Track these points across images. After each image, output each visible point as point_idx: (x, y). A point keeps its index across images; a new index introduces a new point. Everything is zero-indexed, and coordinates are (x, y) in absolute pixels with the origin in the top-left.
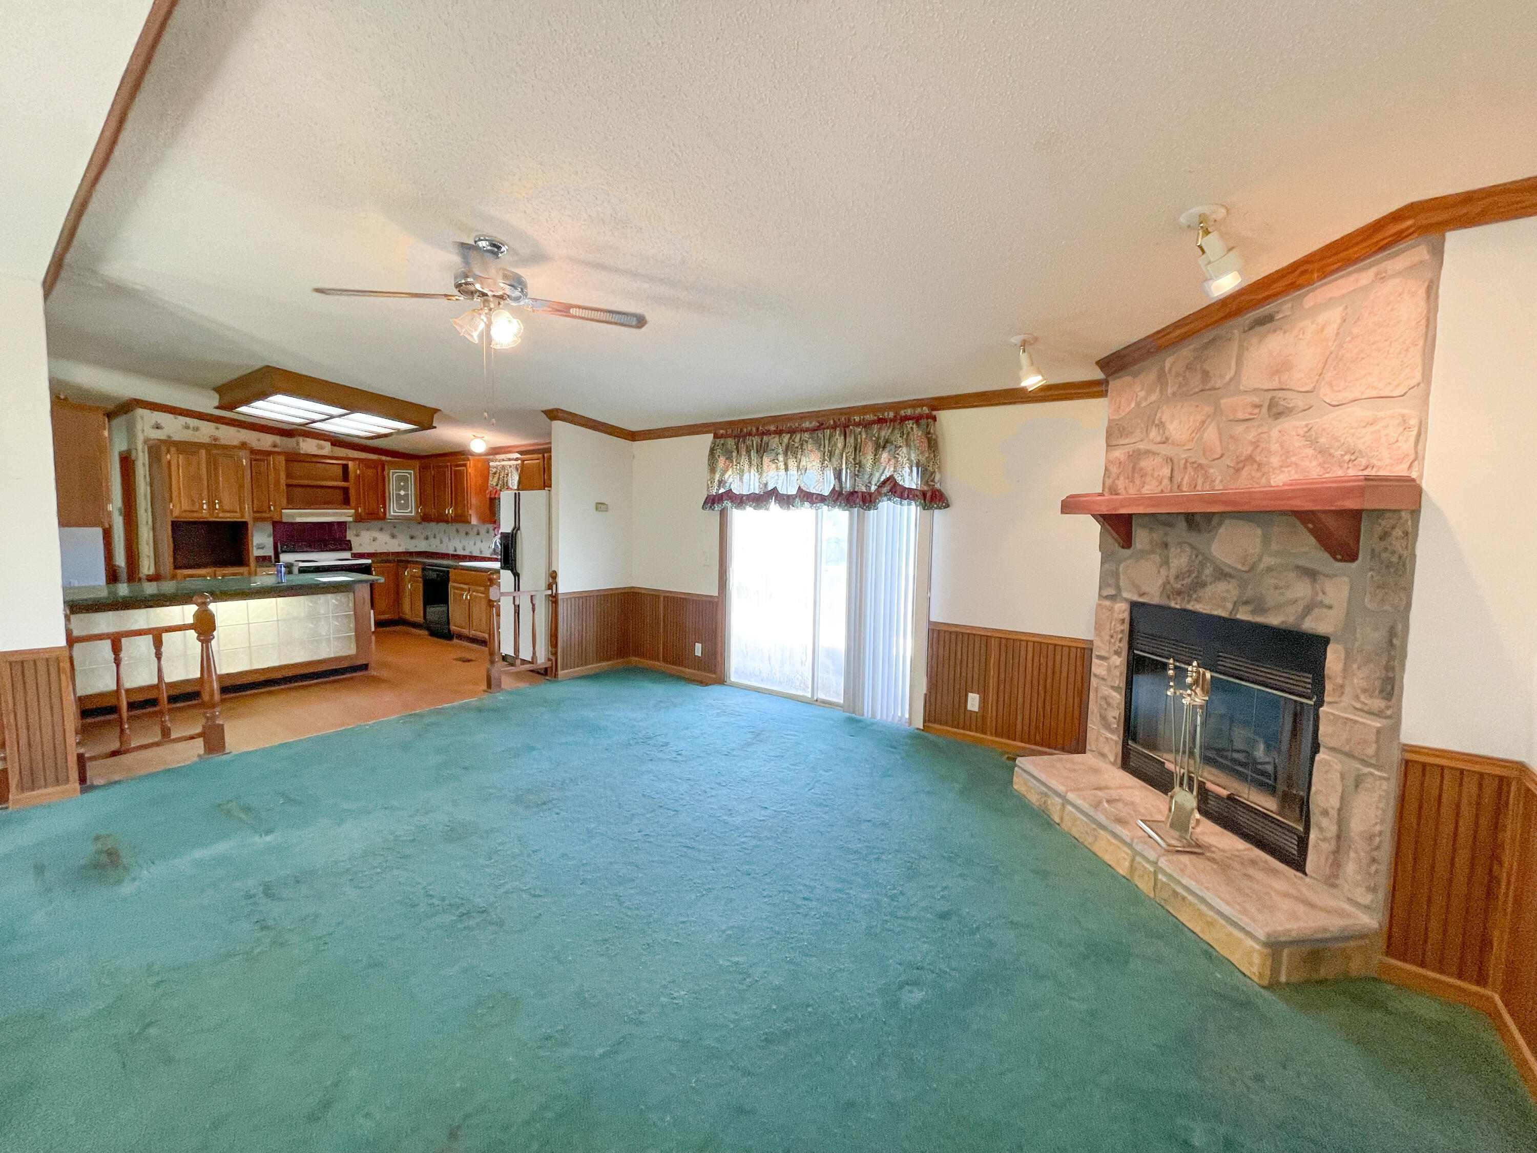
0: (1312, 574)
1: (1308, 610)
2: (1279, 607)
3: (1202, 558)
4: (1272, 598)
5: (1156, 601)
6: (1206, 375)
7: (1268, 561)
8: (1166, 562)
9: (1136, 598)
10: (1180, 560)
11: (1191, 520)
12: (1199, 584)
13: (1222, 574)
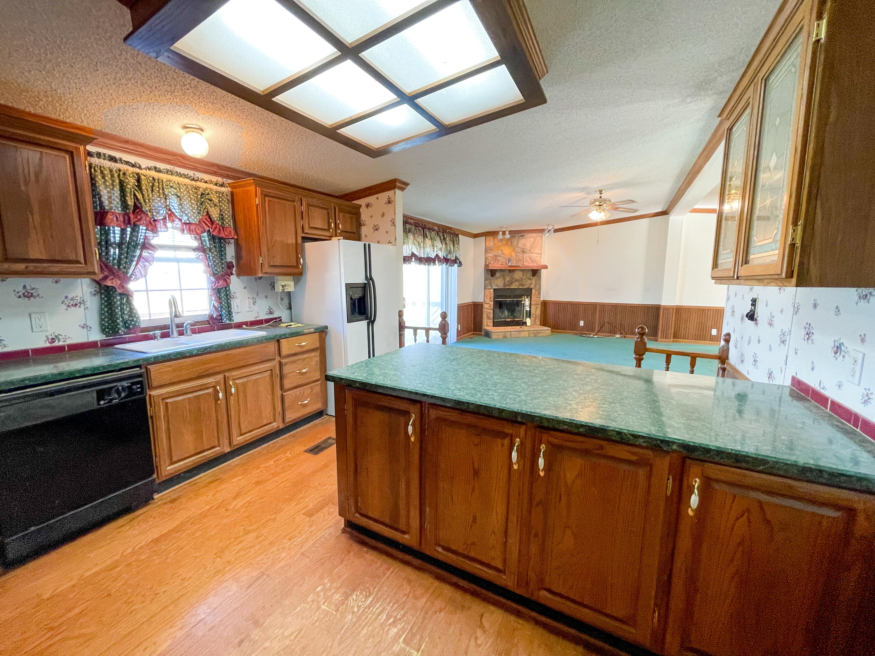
0: (530, 279)
1: (530, 285)
2: (525, 285)
3: (512, 278)
4: (525, 283)
5: (501, 288)
6: (512, 243)
7: (524, 277)
8: (504, 279)
9: (496, 288)
10: (508, 279)
11: (510, 271)
12: (512, 283)
13: (516, 281)
